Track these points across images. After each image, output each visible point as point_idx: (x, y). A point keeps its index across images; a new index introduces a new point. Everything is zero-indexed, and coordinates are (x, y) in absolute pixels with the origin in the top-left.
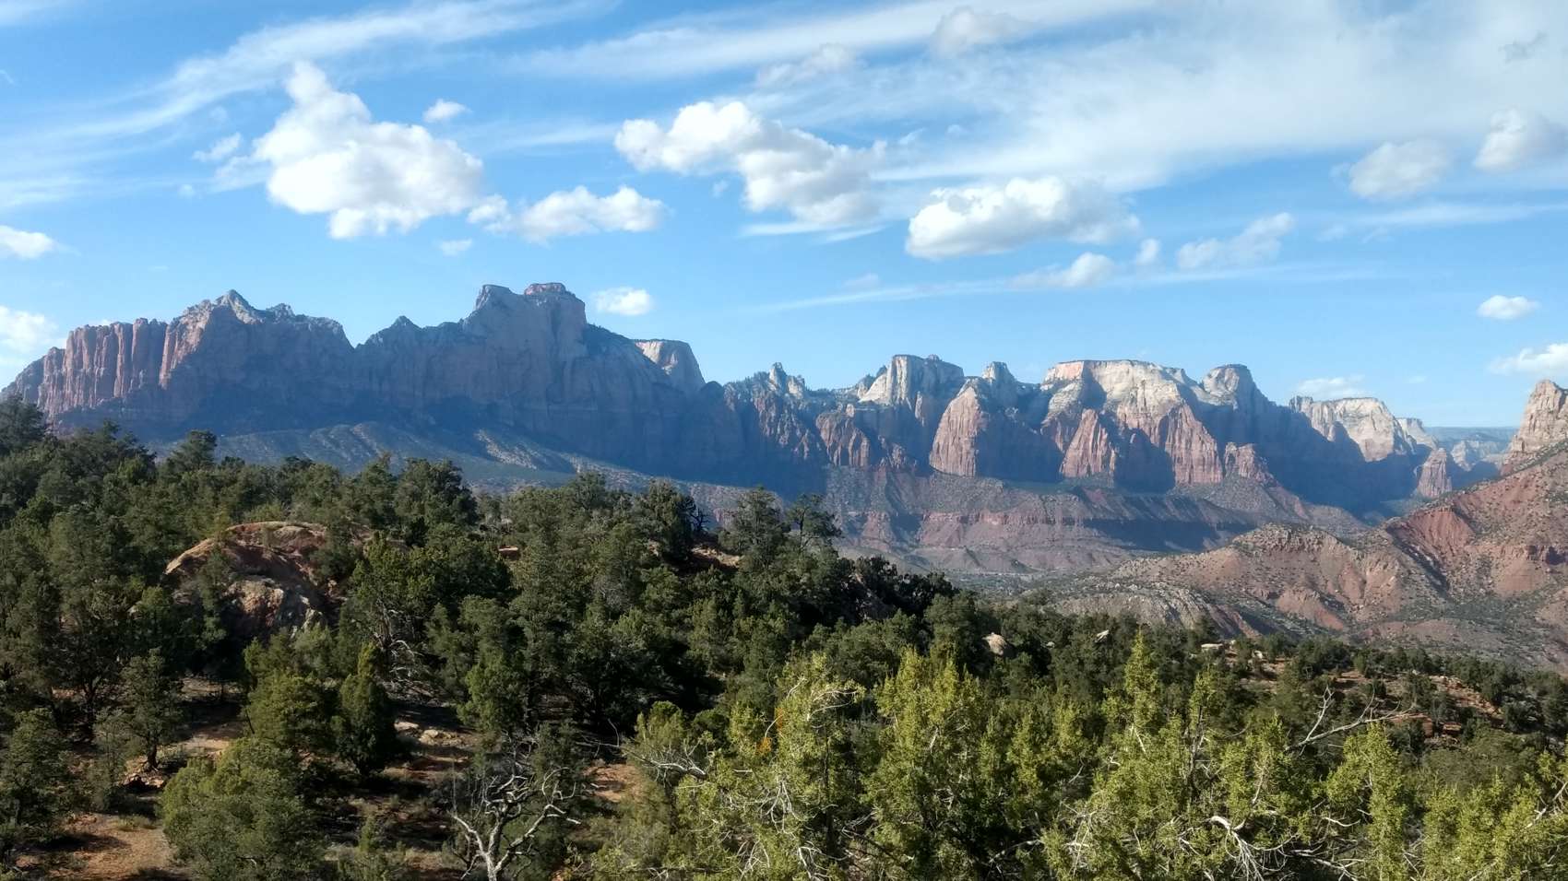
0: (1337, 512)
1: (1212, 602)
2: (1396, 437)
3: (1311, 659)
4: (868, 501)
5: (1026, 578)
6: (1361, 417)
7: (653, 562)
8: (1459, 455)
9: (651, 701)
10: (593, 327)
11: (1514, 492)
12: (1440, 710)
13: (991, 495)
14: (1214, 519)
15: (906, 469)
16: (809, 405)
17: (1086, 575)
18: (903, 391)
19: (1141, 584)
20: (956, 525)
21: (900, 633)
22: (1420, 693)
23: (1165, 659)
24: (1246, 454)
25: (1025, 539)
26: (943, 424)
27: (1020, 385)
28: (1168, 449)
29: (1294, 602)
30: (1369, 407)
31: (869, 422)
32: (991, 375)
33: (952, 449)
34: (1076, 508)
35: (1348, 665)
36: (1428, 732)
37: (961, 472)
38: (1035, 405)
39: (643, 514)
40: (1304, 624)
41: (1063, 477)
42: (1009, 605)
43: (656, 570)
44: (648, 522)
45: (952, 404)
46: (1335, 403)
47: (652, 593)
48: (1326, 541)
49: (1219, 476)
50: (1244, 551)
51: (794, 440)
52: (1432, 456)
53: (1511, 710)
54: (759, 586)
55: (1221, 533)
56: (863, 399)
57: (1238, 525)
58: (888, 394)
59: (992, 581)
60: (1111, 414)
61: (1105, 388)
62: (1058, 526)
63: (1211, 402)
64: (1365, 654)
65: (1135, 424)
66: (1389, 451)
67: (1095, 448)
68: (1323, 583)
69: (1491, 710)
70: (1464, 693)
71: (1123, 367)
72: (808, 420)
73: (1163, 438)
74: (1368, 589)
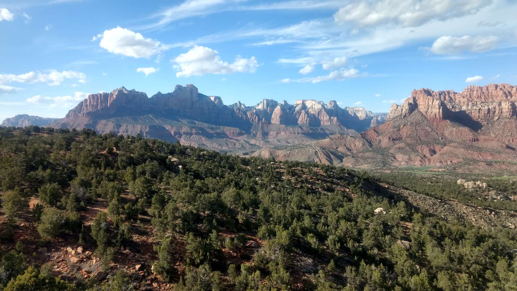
0: (353, 131)
1: (324, 149)
2: (366, 115)
4: (258, 130)
5: (289, 145)
6: (359, 111)
8: (379, 118)
10: (200, 93)
11: (386, 126)
13: (283, 128)
14: (328, 132)
15: (265, 123)
16: (246, 109)
17: (300, 144)
18: (265, 107)
19: (310, 146)
20: (276, 134)
24: (335, 119)
25: (289, 137)
26: (274, 113)
27: (289, 105)
28: (319, 118)
29: (341, 149)
30: (361, 109)
31: (258, 113)
32: (283, 103)
33: (275, 119)
34: (300, 130)
37: (277, 123)
38: (293, 109)
40: (343, 154)
41: (298, 124)
45: (275, 109)
46: (354, 108)
48: (348, 137)
49: (329, 123)
50: (331, 139)
51: (242, 117)
52: (373, 119)
55: (329, 135)
56: (257, 108)
58: (262, 107)
60: (308, 111)
61: (307, 106)
62: (296, 134)
63: (329, 108)
65: (313, 113)
66: (365, 118)
67: (304, 118)
68: (347, 145)
71: (310, 101)
72: (245, 113)
73: (318, 116)
74: (356, 146)
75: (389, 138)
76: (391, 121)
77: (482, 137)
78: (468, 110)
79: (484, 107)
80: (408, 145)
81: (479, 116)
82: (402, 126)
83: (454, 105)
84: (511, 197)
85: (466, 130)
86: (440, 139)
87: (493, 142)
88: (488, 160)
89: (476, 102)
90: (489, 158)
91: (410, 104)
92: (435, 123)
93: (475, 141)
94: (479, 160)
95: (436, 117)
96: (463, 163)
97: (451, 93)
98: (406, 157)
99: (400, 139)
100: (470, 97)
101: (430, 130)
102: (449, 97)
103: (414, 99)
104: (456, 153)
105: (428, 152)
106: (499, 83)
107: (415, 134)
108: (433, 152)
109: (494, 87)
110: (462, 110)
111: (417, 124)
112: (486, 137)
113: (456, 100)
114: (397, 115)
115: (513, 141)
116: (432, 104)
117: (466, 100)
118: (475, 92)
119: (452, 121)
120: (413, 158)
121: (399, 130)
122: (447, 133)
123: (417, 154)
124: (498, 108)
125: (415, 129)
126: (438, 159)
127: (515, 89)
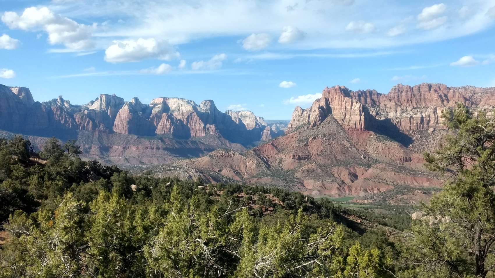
0: (239, 145)
1: (202, 173)
2: (256, 123)
3: (231, 190)
4: (92, 142)
5: (144, 167)
6: (246, 117)
7: (15, 163)
8: (274, 128)
9: (14, 210)
11: (289, 139)
12: (267, 204)
13: (133, 140)
14: (203, 147)
15: (105, 132)
16: (72, 110)
17: (163, 165)
18: (104, 106)
19: (180, 168)
20: (122, 150)
21: (102, 185)
22: (262, 199)
23: (187, 191)
24: (213, 127)
25: (144, 154)
26: (117, 117)
27: (143, 105)
28: (189, 126)
29: (226, 173)
30: (248, 114)
31: (92, 116)
32: (133, 101)
33: (120, 125)
34: (160, 144)
35: (241, 191)
36: (264, 210)
37: (123, 132)
38: (148, 111)
39: (12, 146)
40: (229, 179)
41: (156, 134)
42: (139, 175)
43: (16, 165)
44: (14, 149)
45: (120, 110)
46: (239, 112)
47: (15, 173)
48: (235, 154)
49: (204, 134)
50: (212, 157)
51: (66, 122)
52: (266, 128)
53: (287, 203)
54: (53, 170)
55: (205, 152)
56: (90, 108)
57: (210, 149)
58: (99, 107)
59: (133, 168)
60: (172, 115)
61: (170, 106)
62: (155, 150)
63: (202, 111)
64: (246, 188)
65: (179, 118)
66: (254, 127)
67: (166, 125)
68: (234, 166)
69: (282, 203)
70: (274, 198)
71: (175, 100)
72: (71, 115)
73: (188, 122)
74: (247, 168)
75: (294, 156)
76: (295, 132)
77: (415, 156)
78: (396, 118)
79: (416, 114)
80: (320, 166)
81: (410, 127)
82: (310, 140)
83: (379, 111)
86: (363, 158)
88: (425, 188)
89: (407, 108)
90: (427, 185)
91: (321, 108)
92: (355, 135)
93: (406, 161)
94: (414, 187)
95: (356, 127)
96: (395, 191)
97: (374, 94)
98: (319, 184)
99: (308, 157)
100: (398, 100)
101: (348, 145)
102: (372, 99)
103: (327, 100)
104: (384, 177)
105: (347, 176)
107: (329, 151)
108: (354, 177)
109: (427, 87)
110: (389, 117)
111: (331, 136)
113: (380, 103)
114: (302, 123)
116: (351, 109)
117: (392, 104)
118: (404, 94)
119: (378, 133)
120: (327, 185)
121: (307, 145)
122: (370, 150)
123: (332, 179)
124: (433, 117)
125: (329, 144)
126: (362, 186)
127: (451, 91)
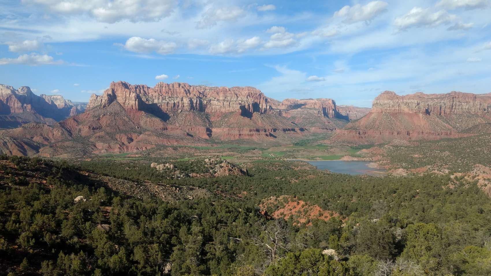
0: (51, 119)
1: (16, 140)
2: (65, 103)
6: (57, 99)
11: (86, 116)
24: (29, 106)
28: (8, 105)
30: (59, 97)
40: (39, 144)
46: (51, 96)
48: (45, 126)
49: (22, 111)
50: (25, 128)
52: (73, 108)
63: (20, 94)
66: (63, 106)
68: (44, 135)
74: (54, 136)
75: (89, 127)
76: (91, 111)
77: (169, 127)
78: (159, 103)
79: (171, 101)
80: (108, 134)
81: (167, 109)
82: (101, 116)
83: (148, 98)
84: (190, 175)
85: (158, 120)
87: (177, 131)
88: (175, 146)
89: (165, 97)
90: (175, 144)
91: (109, 95)
92: (132, 113)
93: (164, 130)
94: (168, 145)
95: (132, 109)
96: (156, 148)
97: (145, 88)
98: (106, 145)
99: (100, 128)
100: (160, 92)
101: (127, 120)
102: (144, 91)
103: (113, 90)
104: (150, 140)
105: (126, 140)
106: (181, 83)
107: (114, 123)
108: (131, 140)
109: (178, 85)
110: (154, 103)
111: (116, 114)
112: (173, 126)
113: (149, 93)
114: (97, 105)
115: (191, 129)
116: (129, 96)
117: (157, 94)
118: (164, 88)
119: (147, 112)
120: (112, 146)
121: (99, 119)
122: (142, 123)
123: (116, 142)
124: (181, 103)
125: (114, 119)
126: (135, 146)
127: (192, 88)
